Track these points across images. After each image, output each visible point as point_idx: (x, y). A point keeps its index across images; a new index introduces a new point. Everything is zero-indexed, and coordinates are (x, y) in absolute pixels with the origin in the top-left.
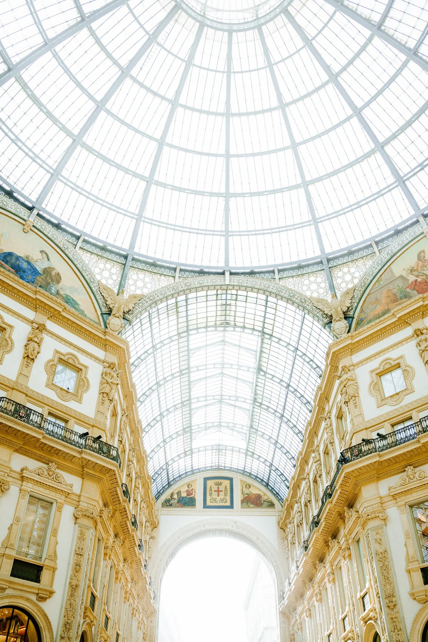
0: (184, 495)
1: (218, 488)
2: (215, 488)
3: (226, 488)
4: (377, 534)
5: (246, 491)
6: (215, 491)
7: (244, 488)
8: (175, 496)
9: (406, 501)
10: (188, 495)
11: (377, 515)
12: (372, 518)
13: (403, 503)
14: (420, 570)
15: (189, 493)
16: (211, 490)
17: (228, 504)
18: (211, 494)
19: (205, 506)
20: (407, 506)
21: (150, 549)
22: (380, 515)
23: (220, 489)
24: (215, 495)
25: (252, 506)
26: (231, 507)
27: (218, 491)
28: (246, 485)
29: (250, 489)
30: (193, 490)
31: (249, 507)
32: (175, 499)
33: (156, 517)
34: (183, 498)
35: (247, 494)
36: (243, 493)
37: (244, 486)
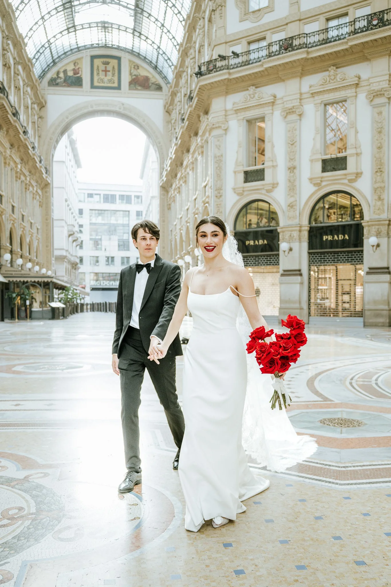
0: (70, 73)
1: (106, 67)
2: (102, 67)
3: (113, 68)
4: (218, 141)
5: (135, 72)
6: (103, 71)
7: (133, 69)
8: (62, 75)
9: (245, 116)
10: (75, 74)
11: (220, 125)
12: (216, 128)
13: (242, 117)
14: (243, 173)
15: (76, 72)
16: (98, 69)
17: (116, 85)
18: (98, 74)
19: (93, 86)
20: (245, 121)
21: (39, 129)
22: (223, 126)
23: (108, 69)
24: (102, 75)
25: (139, 88)
26: (119, 88)
27: (106, 71)
28: (135, 66)
29: (138, 71)
30: (80, 69)
31: (137, 89)
32: (61, 78)
33: (43, 97)
34: (70, 77)
35: (135, 75)
36: (131, 74)
37: (133, 66)
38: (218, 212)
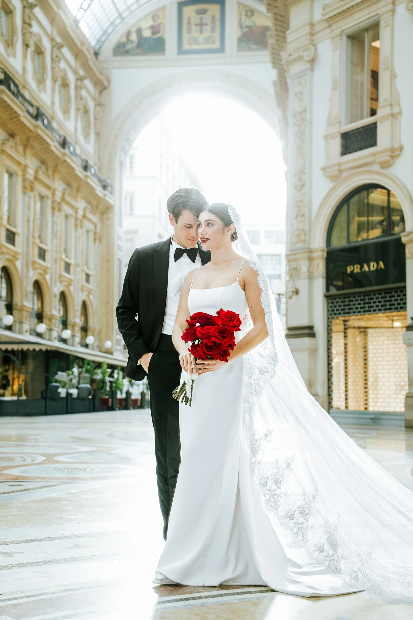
0: (147, 34)
1: (201, 18)
2: (196, 19)
3: (213, 18)
4: (300, 84)
5: (247, 22)
6: (196, 25)
7: (244, 17)
8: (134, 37)
9: (343, 28)
10: (153, 33)
11: (301, 53)
13: (338, 32)
14: (339, 137)
15: (155, 30)
16: (189, 23)
17: (217, 45)
18: (189, 30)
19: (181, 51)
22: (305, 54)
23: (204, 21)
24: (195, 30)
25: (254, 47)
26: (221, 49)
27: (201, 25)
28: (247, 11)
29: (253, 19)
30: (161, 26)
31: (250, 49)
32: (132, 42)
33: (101, 73)
34: (146, 39)
35: (247, 27)
36: (241, 25)
37: (244, 13)
38: (298, 215)
